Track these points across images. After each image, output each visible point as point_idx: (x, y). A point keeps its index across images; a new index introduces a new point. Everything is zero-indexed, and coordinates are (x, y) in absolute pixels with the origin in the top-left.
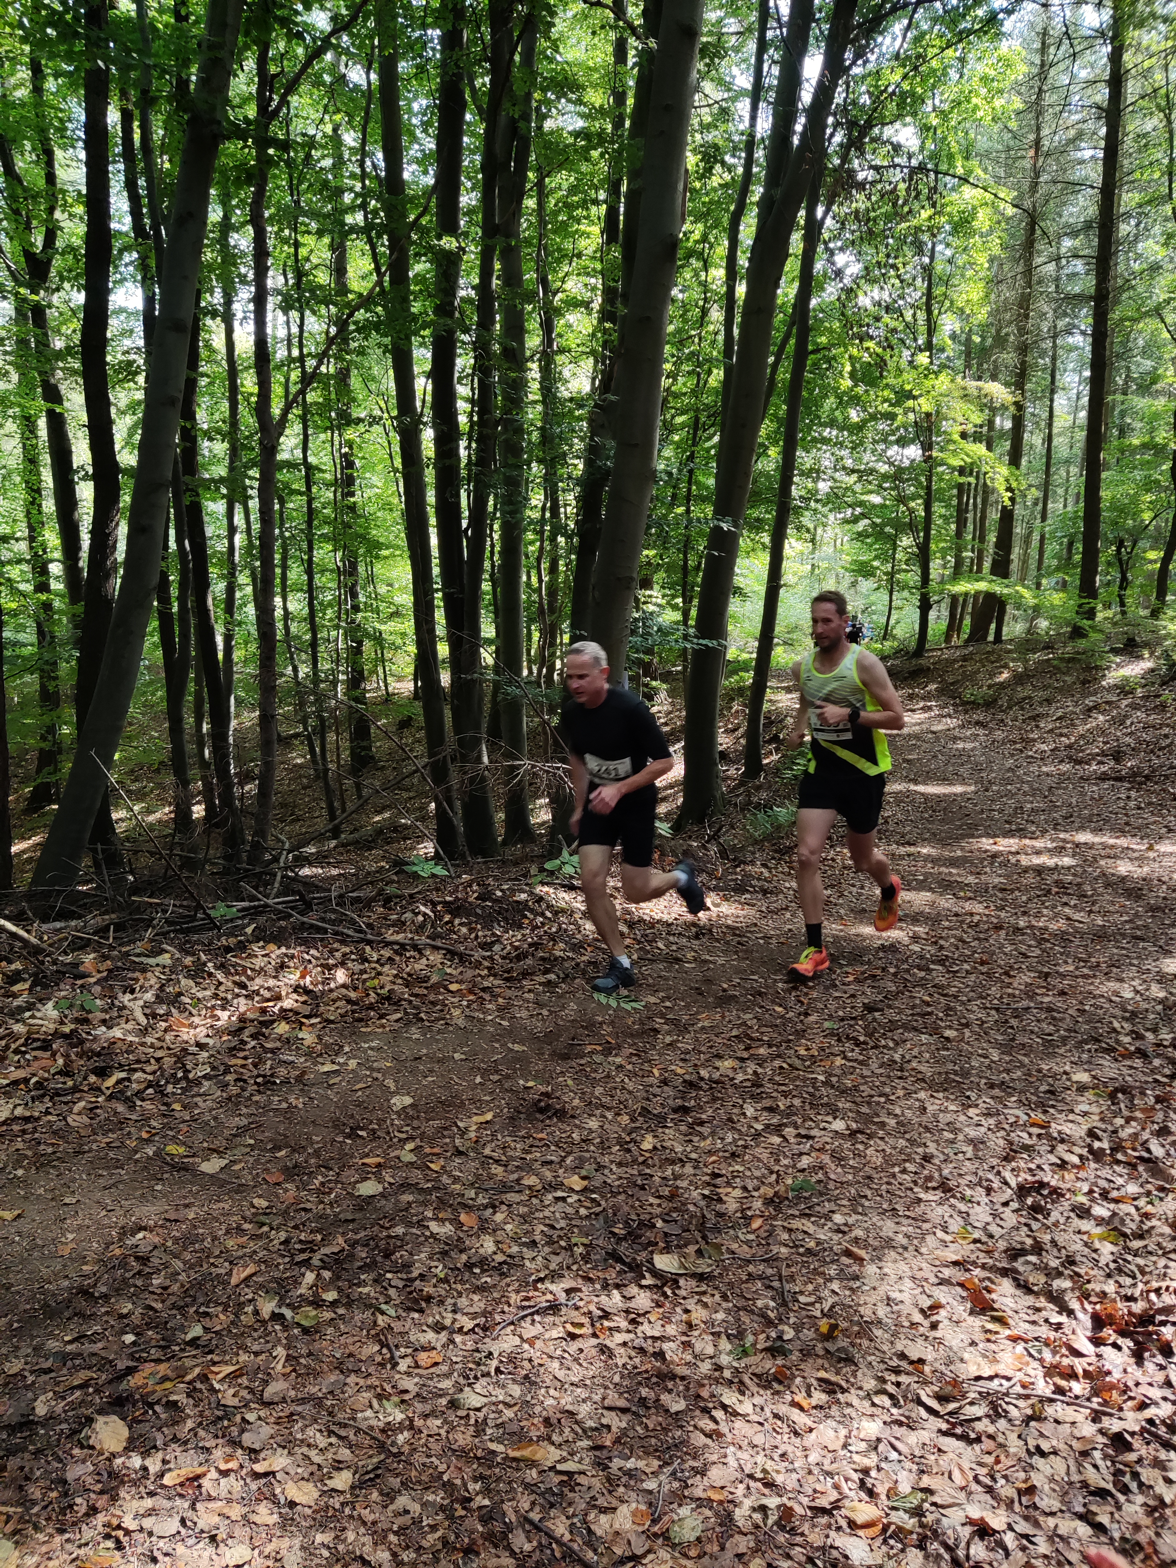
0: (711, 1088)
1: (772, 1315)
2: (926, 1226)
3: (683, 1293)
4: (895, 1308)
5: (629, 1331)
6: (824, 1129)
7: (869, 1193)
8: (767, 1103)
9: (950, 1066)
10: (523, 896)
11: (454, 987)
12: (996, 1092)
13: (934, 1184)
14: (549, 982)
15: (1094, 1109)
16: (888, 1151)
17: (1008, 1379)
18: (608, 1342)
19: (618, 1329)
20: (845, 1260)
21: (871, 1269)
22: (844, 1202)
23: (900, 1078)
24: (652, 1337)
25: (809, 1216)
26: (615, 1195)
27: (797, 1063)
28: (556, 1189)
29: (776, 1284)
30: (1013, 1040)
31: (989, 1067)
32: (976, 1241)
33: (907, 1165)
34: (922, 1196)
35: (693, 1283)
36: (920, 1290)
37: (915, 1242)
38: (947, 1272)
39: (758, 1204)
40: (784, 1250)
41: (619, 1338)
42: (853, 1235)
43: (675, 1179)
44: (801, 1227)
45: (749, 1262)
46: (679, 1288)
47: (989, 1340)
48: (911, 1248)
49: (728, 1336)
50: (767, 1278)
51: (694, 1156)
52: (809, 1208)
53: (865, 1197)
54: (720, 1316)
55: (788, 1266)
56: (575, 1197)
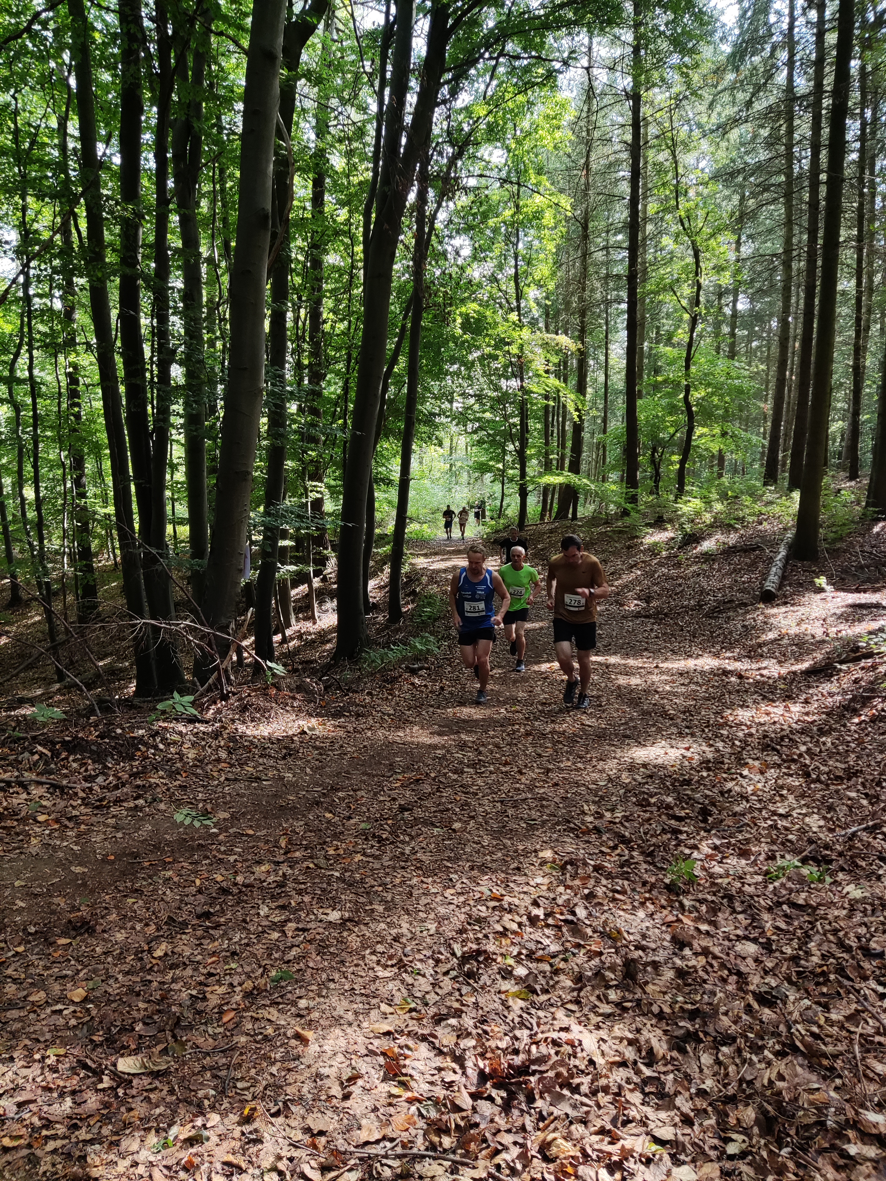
0: (241, 892)
1: (206, 1103)
2: (374, 1001)
3: (134, 1092)
4: (319, 1083)
5: (64, 1137)
6: (321, 921)
7: (336, 976)
8: (281, 902)
9: (448, 853)
10: (141, 732)
11: (41, 818)
12: (475, 873)
13: (394, 961)
14: (136, 806)
15: (546, 881)
16: (368, 934)
17: (392, 1140)
18: (39, 1153)
19: (55, 1137)
20: (293, 1042)
21: (313, 1048)
22: (314, 988)
23: (403, 868)
24: (84, 1141)
25: (278, 1004)
26: (109, 1002)
27: (322, 862)
28: (57, 1002)
29: (223, 1073)
30: (504, 827)
31: (478, 852)
32: (411, 1010)
33: (379, 946)
34: (380, 974)
35: (146, 1081)
36: (348, 1062)
37: (361, 1017)
38: (376, 1042)
39: (238, 998)
40: (243, 1039)
41: (51, 1145)
42: (308, 1018)
43: (172, 982)
44: (267, 1016)
45: (208, 1054)
46: (132, 1087)
47: (390, 1105)
48: (356, 1024)
49: (157, 1131)
50: (218, 1068)
51: (199, 958)
52: (282, 997)
53: (333, 980)
54: (158, 1111)
55: (241, 1054)
56: (72, 1008)
